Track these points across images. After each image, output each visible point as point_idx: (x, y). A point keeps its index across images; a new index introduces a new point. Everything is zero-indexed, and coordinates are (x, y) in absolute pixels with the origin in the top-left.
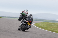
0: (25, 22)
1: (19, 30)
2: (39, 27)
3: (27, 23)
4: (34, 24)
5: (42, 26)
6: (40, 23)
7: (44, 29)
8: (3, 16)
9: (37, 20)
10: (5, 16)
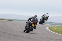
0: (29, 23)
1: (24, 31)
2: (54, 31)
3: (31, 24)
4: (48, 28)
5: (57, 30)
6: (54, 27)
7: (59, 33)
8: (15, 19)
9: (52, 23)
10: (17, 19)
